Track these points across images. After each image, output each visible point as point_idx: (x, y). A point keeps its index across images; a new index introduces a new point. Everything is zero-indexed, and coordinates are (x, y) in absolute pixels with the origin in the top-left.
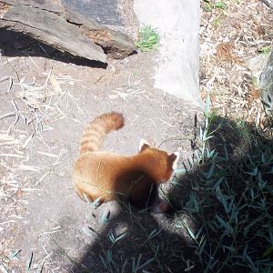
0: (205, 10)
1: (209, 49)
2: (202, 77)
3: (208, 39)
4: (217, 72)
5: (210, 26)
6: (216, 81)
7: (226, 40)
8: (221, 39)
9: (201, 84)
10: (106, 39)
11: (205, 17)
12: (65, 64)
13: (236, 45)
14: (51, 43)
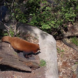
0: (58, 52)
1: (60, 64)
2: (59, 72)
3: (60, 61)
4: (63, 70)
5: (60, 57)
6: (63, 73)
7: (65, 61)
8: (63, 61)
9: (59, 74)
10: (31, 64)
11: (58, 54)
12: (19, 72)
13: (68, 62)
14: (15, 67)
